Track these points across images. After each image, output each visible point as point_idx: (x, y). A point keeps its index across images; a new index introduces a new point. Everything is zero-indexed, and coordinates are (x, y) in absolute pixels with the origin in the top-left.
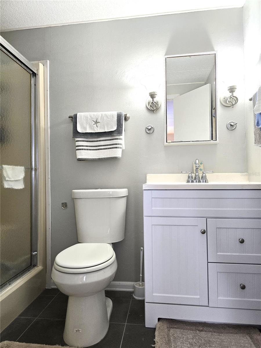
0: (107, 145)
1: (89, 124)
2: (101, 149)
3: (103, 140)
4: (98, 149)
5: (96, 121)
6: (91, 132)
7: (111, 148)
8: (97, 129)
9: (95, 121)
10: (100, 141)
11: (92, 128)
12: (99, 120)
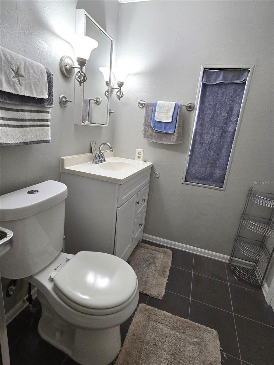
0: (34, 120)
1: (6, 74)
2: (26, 126)
3: (28, 111)
4: (22, 126)
5: (18, 71)
6: (10, 92)
7: (40, 126)
8: (21, 89)
9: (16, 72)
10: (23, 111)
11: (12, 83)
12: (22, 72)
